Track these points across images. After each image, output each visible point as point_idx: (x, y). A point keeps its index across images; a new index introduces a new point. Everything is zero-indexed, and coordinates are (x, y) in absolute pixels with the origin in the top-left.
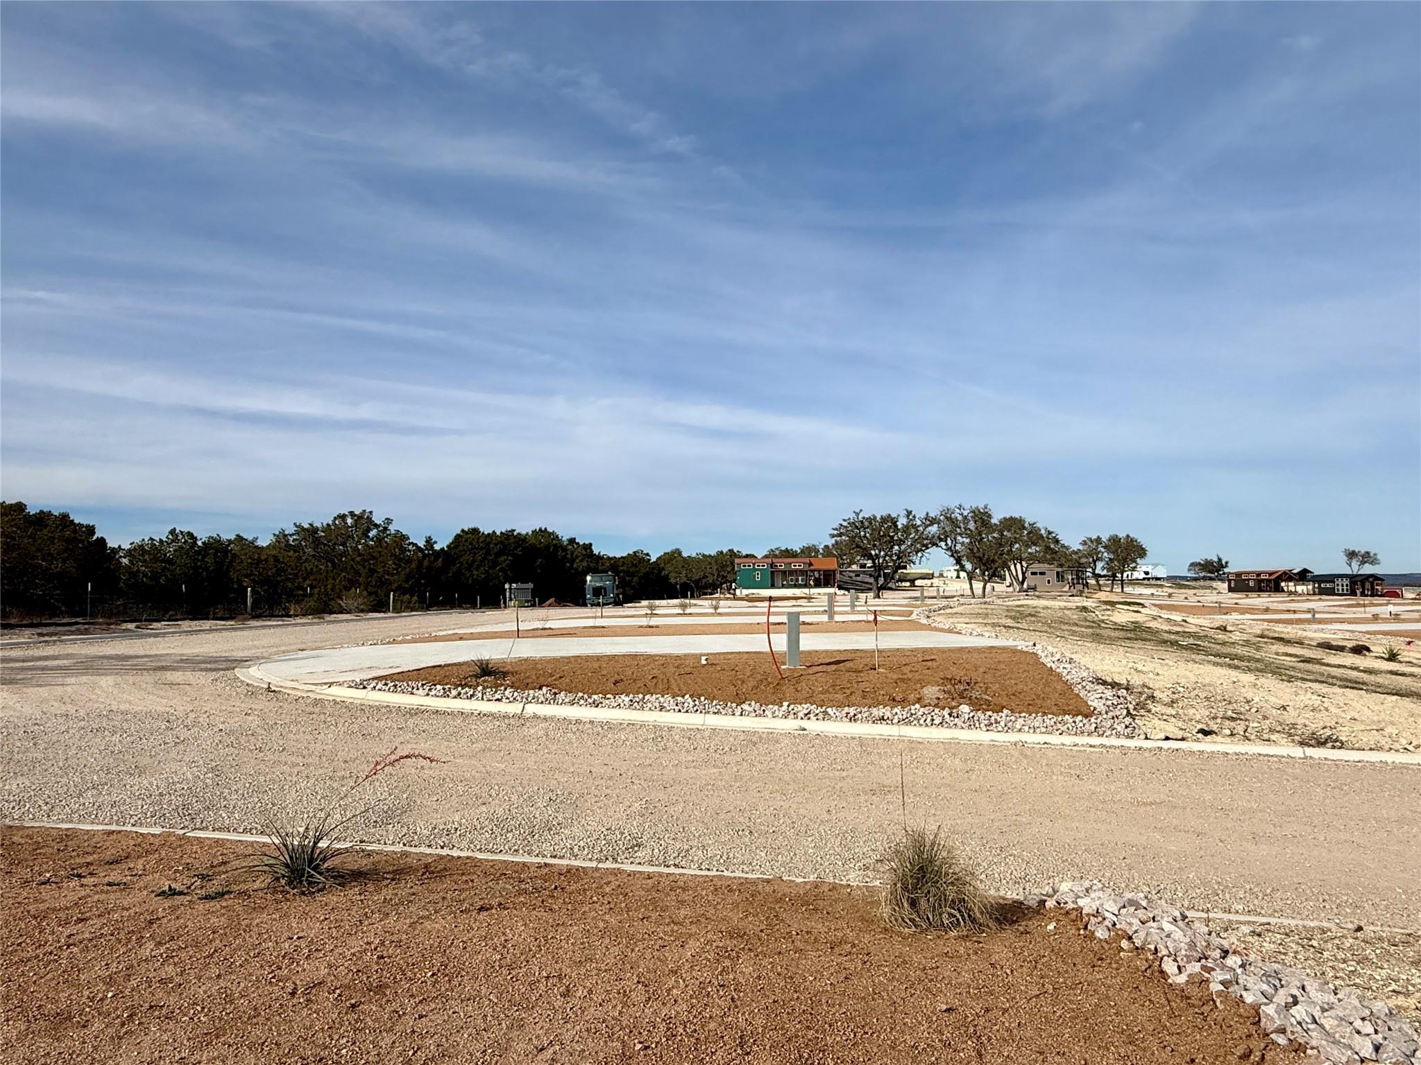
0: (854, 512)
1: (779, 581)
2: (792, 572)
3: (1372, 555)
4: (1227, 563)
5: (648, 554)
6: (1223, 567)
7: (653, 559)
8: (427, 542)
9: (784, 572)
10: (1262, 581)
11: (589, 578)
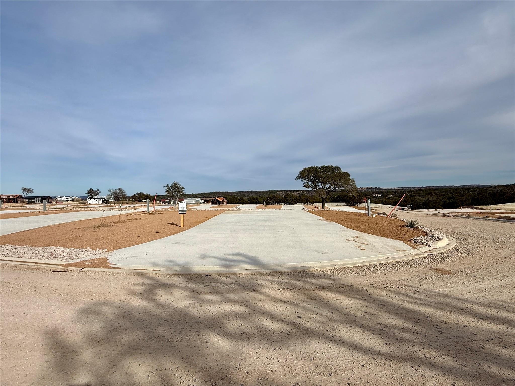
3: (31, 190)
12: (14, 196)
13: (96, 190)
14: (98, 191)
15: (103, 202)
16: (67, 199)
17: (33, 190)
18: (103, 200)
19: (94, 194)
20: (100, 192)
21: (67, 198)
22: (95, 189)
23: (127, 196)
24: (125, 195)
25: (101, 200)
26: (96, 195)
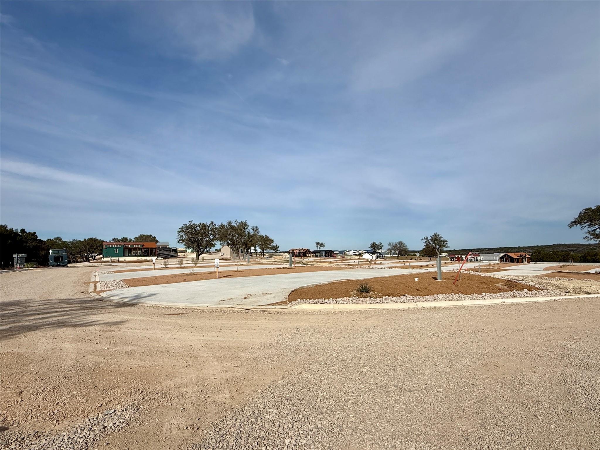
0: (189, 221)
1: (127, 253)
2: (135, 249)
3: (323, 244)
4: (279, 246)
6: (278, 248)
9: (130, 249)
10: (301, 253)
11: (51, 251)
12: (303, 250)
13: (379, 243)
14: (380, 245)
15: (378, 257)
16: (354, 254)
17: (324, 244)
18: (378, 254)
19: (378, 248)
20: (383, 246)
21: (354, 252)
22: (377, 243)
23: (408, 250)
24: (407, 249)
25: (375, 255)
26: (379, 249)
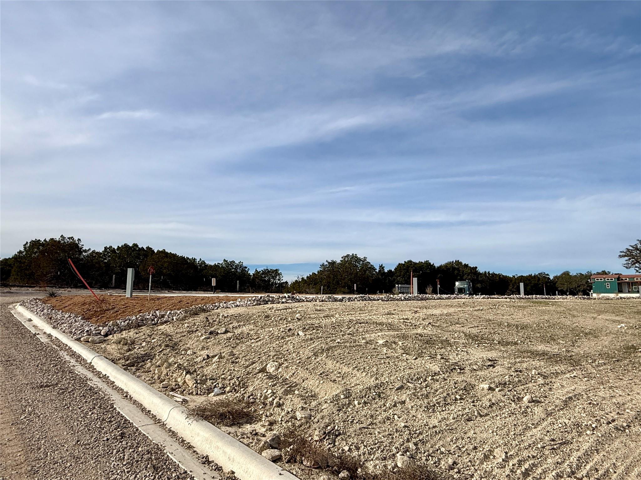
1: (625, 288)
2: (636, 283)
5: (548, 275)
7: (551, 278)
8: (380, 267)
9: (628, 283)
11: (457, 284)
